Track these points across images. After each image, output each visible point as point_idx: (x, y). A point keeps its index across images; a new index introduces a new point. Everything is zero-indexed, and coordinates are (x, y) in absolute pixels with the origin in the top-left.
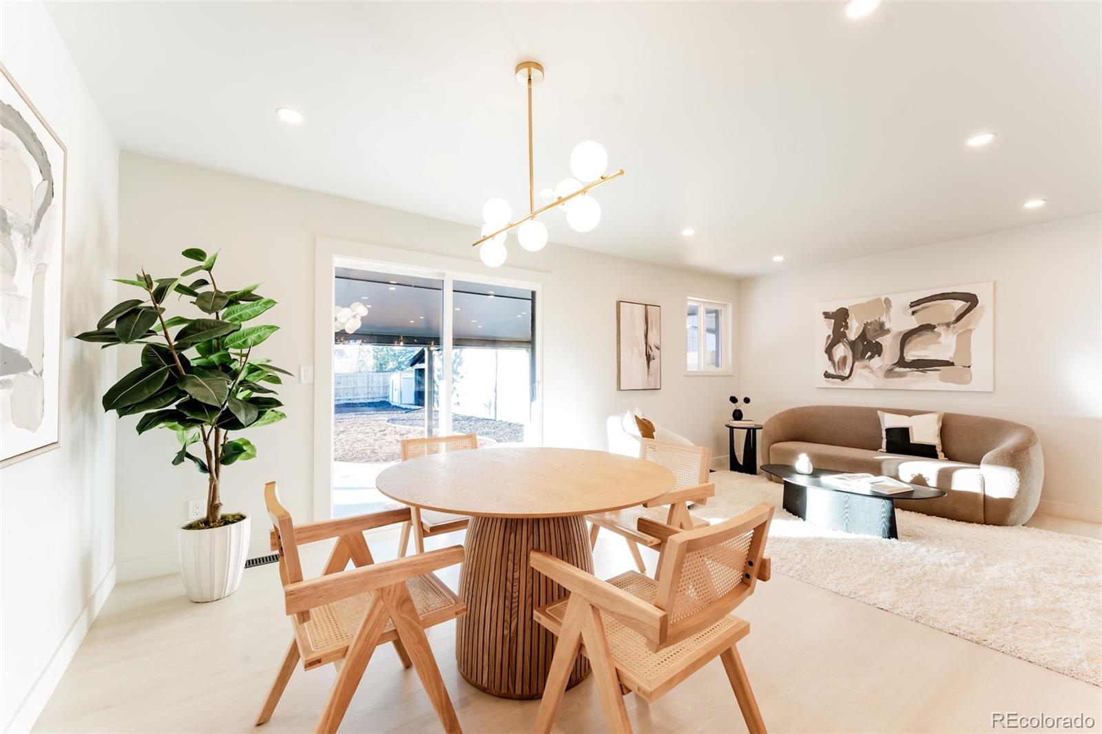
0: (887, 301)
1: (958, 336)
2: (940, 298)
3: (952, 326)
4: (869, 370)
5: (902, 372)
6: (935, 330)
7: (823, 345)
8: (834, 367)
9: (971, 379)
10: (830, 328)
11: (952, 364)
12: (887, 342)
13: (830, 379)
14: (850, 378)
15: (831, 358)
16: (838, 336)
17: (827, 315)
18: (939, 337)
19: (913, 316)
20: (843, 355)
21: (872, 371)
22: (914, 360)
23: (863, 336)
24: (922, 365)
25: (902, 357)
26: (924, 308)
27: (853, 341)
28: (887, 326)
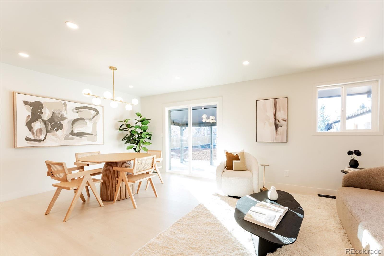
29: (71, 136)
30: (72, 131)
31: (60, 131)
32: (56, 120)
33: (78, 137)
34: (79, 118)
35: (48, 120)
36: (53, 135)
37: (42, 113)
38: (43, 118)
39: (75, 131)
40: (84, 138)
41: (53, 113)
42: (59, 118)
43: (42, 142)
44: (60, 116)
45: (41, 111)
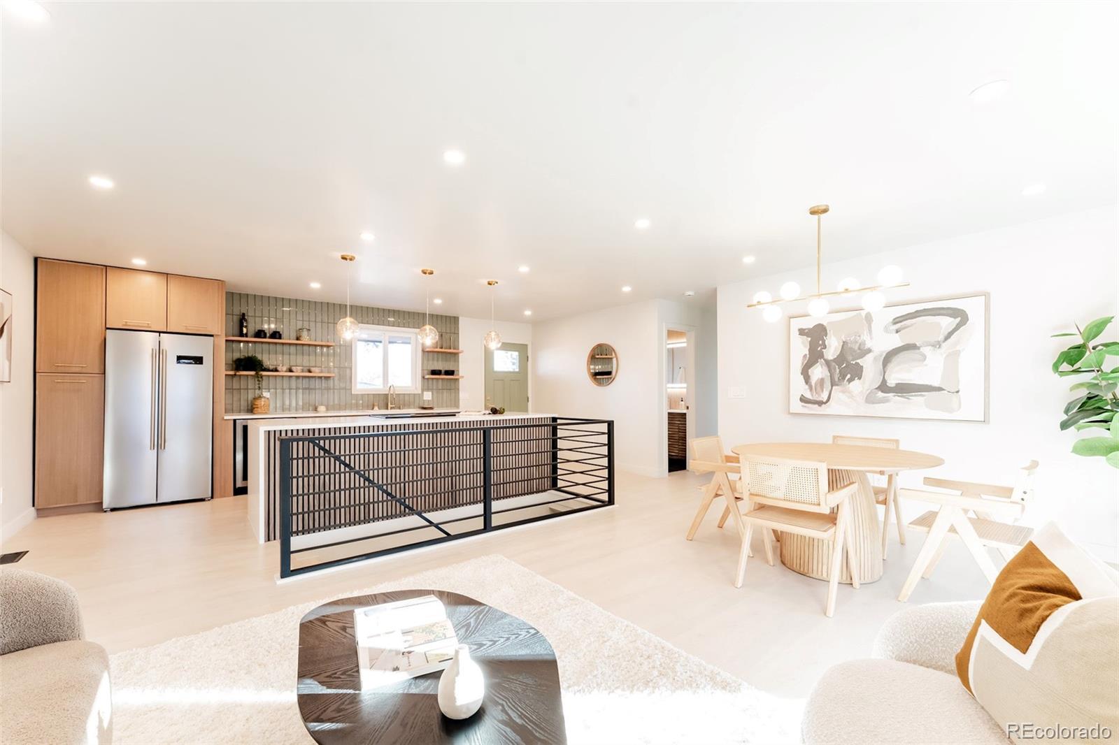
29: (880, 394)
30: (884, 381)
31: (856, 381)
32: (850, 358)
33: (899, 396)
34: (903, 344)
35: (834, 360)
36: (843, 392)
37: (825, 347)
38: (826, 357)
39: (891, 382)
40: (917, 400)
41: (844, 342)
42: (855, 351)
43: (823, 405)
44: (856, 348)
45: (824, 341)
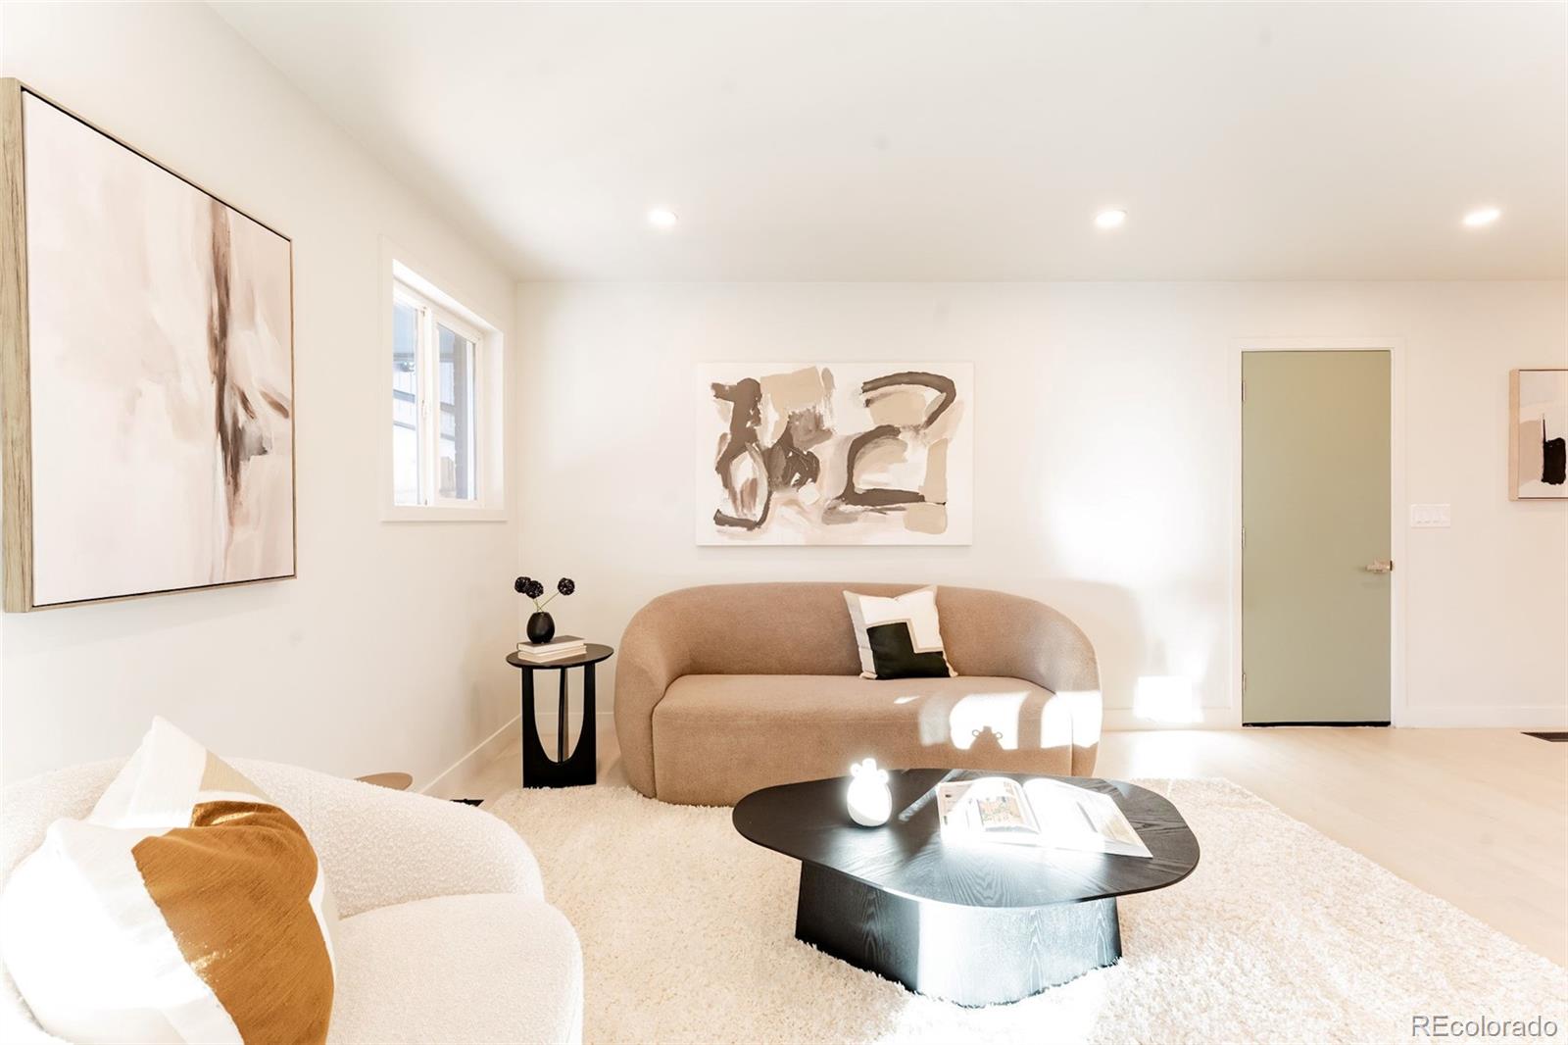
0: (827, 376)
1: (929, 450)
2: (906, 380)
3: (922, 432)
4: (796, 507)
5: (851, 513)
6: (900, 437)
7: (711, 455)
8: (734, 501)
9: (946, 526)
10: (726, 420)
11: (921, 499)
12: (829, 454)
13: (726, 528)
14: (763, 526)
15: (727, 483)
16: (740, 439)
17: (720, 391)
18: (905, 451)
19: (867, 409)
20: (751, 477)
21: (802, 511)
22: (868, 490)
23: (786, 440)
24: (881, 499)
25: (850, 484)
26: (884, 395)
27: (769, 449)
28: (827, 424)
